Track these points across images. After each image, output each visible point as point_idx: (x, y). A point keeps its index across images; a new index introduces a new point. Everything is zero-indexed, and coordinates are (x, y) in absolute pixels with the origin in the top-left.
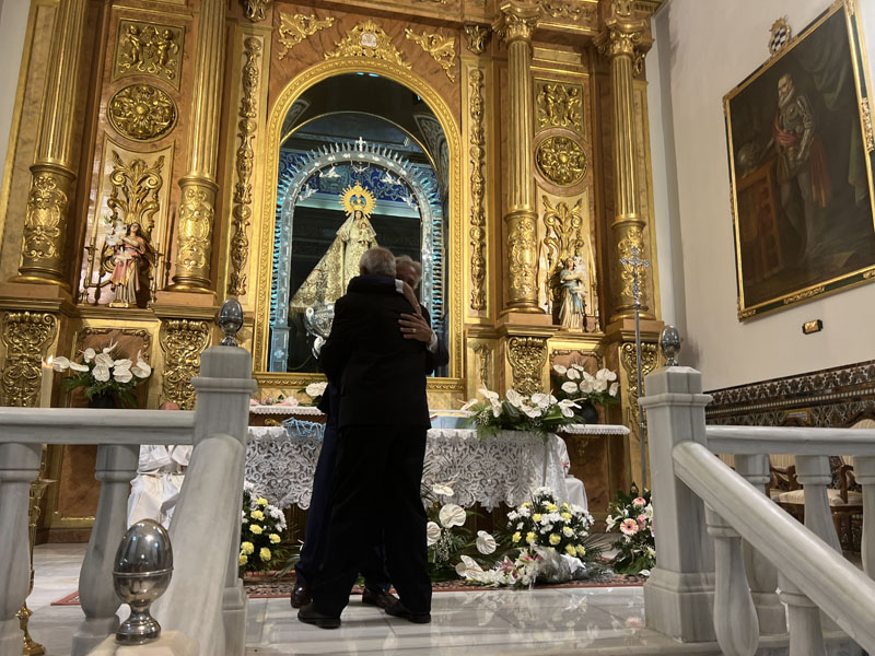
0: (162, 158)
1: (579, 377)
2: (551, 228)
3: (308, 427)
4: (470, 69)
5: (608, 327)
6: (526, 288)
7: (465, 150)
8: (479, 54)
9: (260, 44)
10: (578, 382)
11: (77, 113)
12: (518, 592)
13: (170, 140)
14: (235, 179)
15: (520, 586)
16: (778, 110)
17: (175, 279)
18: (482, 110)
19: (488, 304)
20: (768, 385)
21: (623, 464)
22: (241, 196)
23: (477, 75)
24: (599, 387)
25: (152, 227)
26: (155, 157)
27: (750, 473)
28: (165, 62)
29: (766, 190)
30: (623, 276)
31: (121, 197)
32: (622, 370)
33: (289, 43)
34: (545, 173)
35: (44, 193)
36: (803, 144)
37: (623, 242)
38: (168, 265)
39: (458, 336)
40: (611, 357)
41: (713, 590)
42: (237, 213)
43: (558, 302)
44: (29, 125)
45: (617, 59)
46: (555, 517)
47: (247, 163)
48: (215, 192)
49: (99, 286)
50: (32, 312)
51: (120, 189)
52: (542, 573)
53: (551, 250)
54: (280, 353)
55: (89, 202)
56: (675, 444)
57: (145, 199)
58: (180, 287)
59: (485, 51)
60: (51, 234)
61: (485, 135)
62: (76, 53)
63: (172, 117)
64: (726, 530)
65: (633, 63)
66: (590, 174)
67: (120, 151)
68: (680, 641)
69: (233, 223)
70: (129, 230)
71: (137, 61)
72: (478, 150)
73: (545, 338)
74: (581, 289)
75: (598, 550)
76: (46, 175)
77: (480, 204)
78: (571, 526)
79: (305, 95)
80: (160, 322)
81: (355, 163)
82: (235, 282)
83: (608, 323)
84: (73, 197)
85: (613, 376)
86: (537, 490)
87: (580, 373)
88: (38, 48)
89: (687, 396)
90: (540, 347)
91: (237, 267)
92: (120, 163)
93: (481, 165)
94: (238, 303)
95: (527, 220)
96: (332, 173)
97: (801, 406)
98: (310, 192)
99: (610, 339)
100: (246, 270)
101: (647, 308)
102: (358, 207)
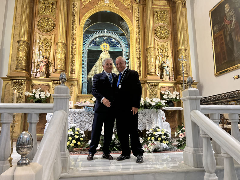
0: (52, 37)
1: (168, 94)
2: (159, 52)
3: (90, 109)
4: (135, 8)
5: (177, 80)
6: (153, 69)
7: (134, 31)
8: (138, 3)
9: (77, 4)
10: (168, 95)
11: (29, 26)
12: (149, 154)
13: (54, 32)
14: (71, 42)
15: (149, 152)
16: (225, 14)
17: (56, 70)
18: (139, 19)
19: (142, 74)
20: (224, 95)
21: (181, 118)
22: (73, 46)
23: (137, 9)
24: (174, 97)
25: (50, 56)
26: (50, 37)
27: (214, 119)
28: (51, 11)
29: (222, 38)
30: (181, 65)
31: (41, 48)
32: (181, 91)
33: (85, 4)
34: (157, 36)
35: (21, 48)
36: (233, 23)
37: (180, 55)
38: (54, 66)
40: (178, 88)
41: (202, 153)
42: (72, 51)
43: (162, 73)
44: (17, 30)
45: (178, 2)
46: (160, 133)
47: (74, 37)
48: (66, 46)
49: (36, 73)
50: (19, 80)
51: (41, 46)
52: (156, 149)
53: (160, 58)
54: (85, 90)
55: (33, 50)
56: (191, 111)
57: (47, 49)
58: (57, 72)
59: (139, 2)
60: (23, 59)
61: (140, 26)
62: (28, 10)
63: (54, 26)
64: (206, 135)
65: (182, 3)
66: (171, 36)
67: (41, 36)
68: (193, 167)
69: (71, 54)
70: (43, 57)
71: (44, 11)
72: (138, 30)
73: (158, 83)
74: (168, 69)
75: (172, 142)
76: (21, 43)
77: (139, 46)
78: (164, 135)
79: (90, 18)
80: (52, 82)
81: (104, 36)
82: (72, 70)
83: (176, 78)
84: (29, 48)
85: (178, 93)
86: (155, 125)
87: (169, 93)
88: (18, 9)
89: (195, 97)
90: (157, 86)
91: (72, 66)
92: (41, 39)
93: (139, 35)
94: (73, 76)
95: (152, 50)
96: (98, 39)
97: (233, 100)
98: (92, 45)
99: (177, 83)
100: (75, 67)
101: (188, 74)
102: (105, 49)
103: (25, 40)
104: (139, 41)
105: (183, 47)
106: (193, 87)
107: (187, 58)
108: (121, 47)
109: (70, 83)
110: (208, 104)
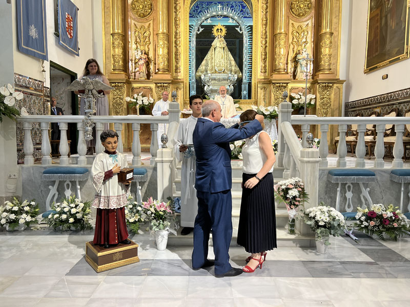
0: (150, 24)
1: (299, 97)
2: (295, 37)
5: (315, 77)
6: (281, 65)
7: (260, 7)
10: (298, 99)
13: (152, 17)
14: (174, 30)
19: (267, 70)
22: (177, 36)
24: (307, 101)
25: (149, 50)
26: (146, 25)
29: (378, 19)
30: (322, 56)
31: (138, 40)
32: (318, 94)
34: (293, 13)
35: (116, 43)
36: (391, 1)
38: (155, 64)
39: (255, 84)
40: (315, 89)
42: (176, 42)
44: (107, 17)
47: (178, 23)
48: (168, 36)
49: (135, 73)
51: (137, 37)
53: (294, 46)
55: (129, 42)
56: (282, 122)
57: (145, 40)
58: (160, 72)
60: (120, 57)
63: (152, 7)
66: (313, 11)
67: (136, 23)
69: (175, 46)
70: (142, 52)
72: (265, 6)
73: (287, 83)
74: (303, 63)
76: (116, 37)
77: (265, 30)
80: (155, 84)
81: (218, 16)
82: (177, 68)
84: (124, 42)
85: (314, 96)
87: (300, 95)
90: (285, 87)
91: (177, 63)
92: (137, 28)
93: (266, 12)
94: (178, 76)
95: (283, 36)
96: (209, 21)
97: (379, 107)
98: (201, 30)
99: (315, 82)
100: (180, 64)
101: (331, 69)
102: (219, 33)
103: (120, 31)
104: (267, 23)
105: (328, 30)
106: (337, 87)
107: (334, 46)
108: (241, 30)
109: (176, 86)
110: (354, 111)
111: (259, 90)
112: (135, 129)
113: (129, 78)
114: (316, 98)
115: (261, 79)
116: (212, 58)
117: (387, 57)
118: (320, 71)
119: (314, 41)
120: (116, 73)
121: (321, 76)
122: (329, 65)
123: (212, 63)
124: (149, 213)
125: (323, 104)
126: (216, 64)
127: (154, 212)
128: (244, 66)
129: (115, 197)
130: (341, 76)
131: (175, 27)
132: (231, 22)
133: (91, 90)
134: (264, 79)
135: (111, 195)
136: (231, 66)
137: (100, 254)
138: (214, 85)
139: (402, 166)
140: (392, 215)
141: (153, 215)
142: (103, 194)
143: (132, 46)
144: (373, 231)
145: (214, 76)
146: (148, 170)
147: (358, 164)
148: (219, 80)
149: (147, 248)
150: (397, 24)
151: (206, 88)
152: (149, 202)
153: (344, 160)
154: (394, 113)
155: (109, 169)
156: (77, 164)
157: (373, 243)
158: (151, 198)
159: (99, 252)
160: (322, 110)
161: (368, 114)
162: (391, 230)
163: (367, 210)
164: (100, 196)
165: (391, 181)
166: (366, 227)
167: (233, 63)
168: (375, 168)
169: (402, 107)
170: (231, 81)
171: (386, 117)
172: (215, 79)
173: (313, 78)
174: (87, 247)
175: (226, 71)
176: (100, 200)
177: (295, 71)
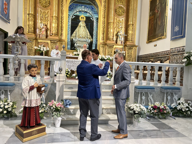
0: (48, 11)
2: (117, 24)
5: (125, 43)
6: (111, 37)
7: (102, 9)
13: (49, 8)
16: (156, 5)
18: (105, 1)
19: (104, 39)
22: (62, 18)
25: (47, 24)
26: (47, 11)
29: (153, 20)
30: (129, 34)
31: (42, 18)
32: (126, 51)
34: (117, 14)
35: (30, 19)
36: (159, 13)
37: (129, 28)
38: (50, 31)
39: (99, 44)
40: (125, 49)
43: (117, 38)
44: (26, 5)
47: (63, 12)
48: (58, 18)
49: (39, 34)
50: (30, 39)
53: (117, 29)
54: (69, 46)
55: (37, 19)
57: (46, 19)
58: (53, 35)
60: (32, 26)
61: (106, 6)
63: (50, 3)
66: (125, 14)
67: (41, 10)
69: (61, 23)
70: (44, 25)
72: (104, 9)
73: (114, 45)
74: (121, 37)
76: (30, 15)
77: (104, 20)
78: (109, 74)
80: (50, 41)
81: (82, 11)
82: (61, 34)
90: (112, 47)
91: (62, 31)
92: (41, 12)
93: (105, 12)
94: (62, 38)
95: (112, 24)
96: (78, 13)
97: (152, 58)
98: (74, 17)
99: (125, 46)
100: (63, 32)
101: (132, 40)
102: (82, 19)
103: (32, 13)
104: (105, 17)
105: (131, 23)
106: (135, 49)
107: (133, 30)
108: (93, 19)
109: (61, 43)
110: (141, 59)
111: (101, 47)
112: (42, 63)
113: (36, 37)
114: (125, 53)
115: (102, 43)
116: (79, 31)
117: (156, 37)
118: (127, 41)
119: (125, 27)
120: (30, 34)
121: (128, 43)
122: (132, 38)
123: (78, 33)
124: (52, 108)
125: (129, 56)
126: (80, 34)
127: (55, 108)
128: (94, 36)
129: (35, 100)
130: (136, 44)
131: (62, 14)
132: (88, 15)
133: (19, 42)
134: (103, 43)
135: (32, 99)
136: (87, 35)
137: (25, 132)
138: (79, 44)
139: (165, 85)
140: (163, 107)
141: (54, 109)
142: (28, 99)
143: (39, 21)
144: (155, 115)
145: (80, 39)
146: (49, 85)
147: (147, 84)
148: (82, 41)
149: (50, 126)
150: (161, 23)
151: (75, 45)
152: (52, 102)
153: (142, 82)
154: (159, 62)
155: (32, 85)
156: (8, 81)
157: (156, 120)
158: (53, 100)
159: (24, 131)
160: (128, 58)
161: (148, 61)
162: (163, 114)
163: (153, 105)
164: (26, 100)
165: (161, 91)
166: (153, 113)
167: (89, 34)
168: (154, 86)
169: (163, 59)
170: (88, 42)
171: (156, 63)
172: (80, 41)
173: (124, 44)
174: (16, 128)
175: (85, 37)
176: (26, 102)
177: (117, 40)
